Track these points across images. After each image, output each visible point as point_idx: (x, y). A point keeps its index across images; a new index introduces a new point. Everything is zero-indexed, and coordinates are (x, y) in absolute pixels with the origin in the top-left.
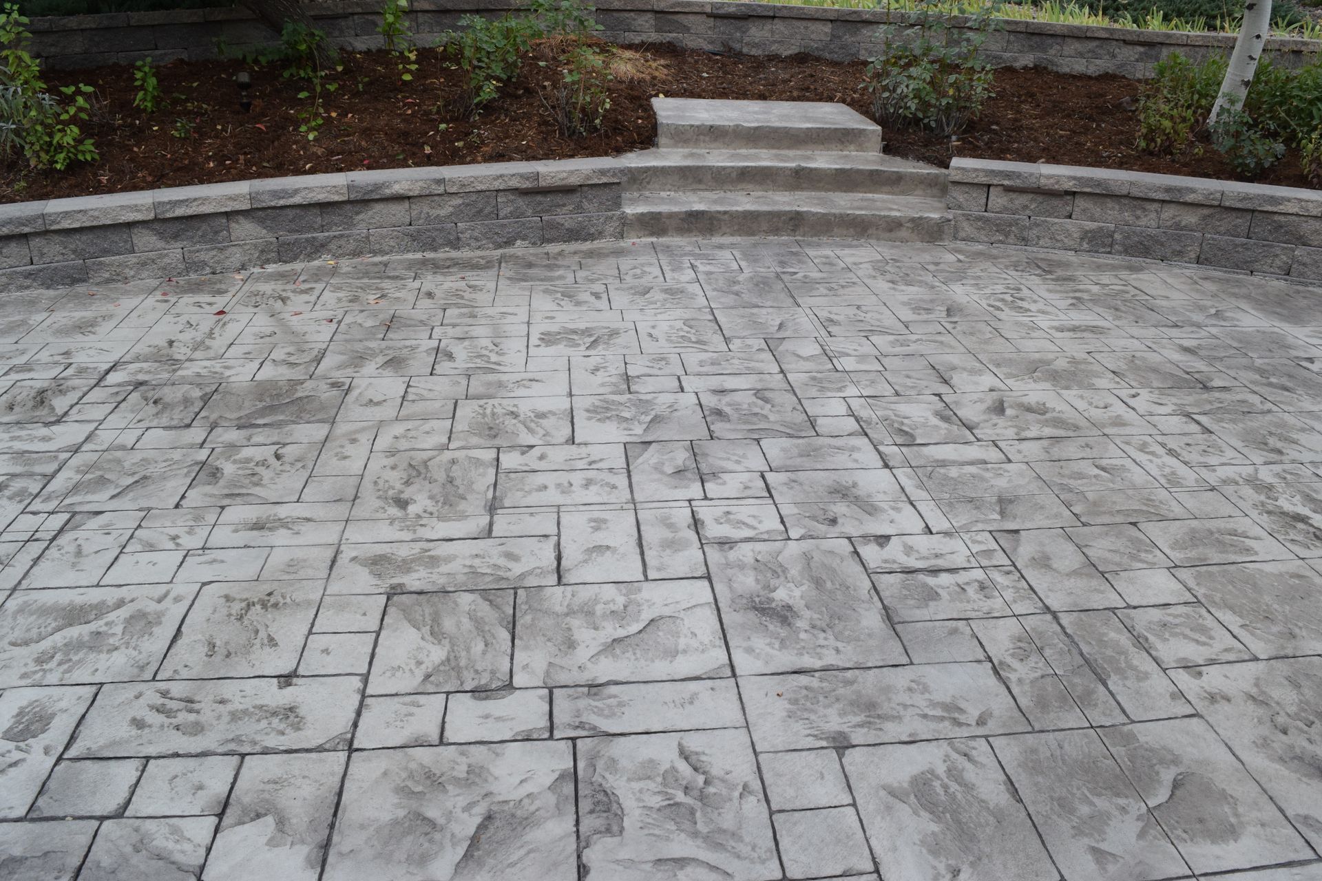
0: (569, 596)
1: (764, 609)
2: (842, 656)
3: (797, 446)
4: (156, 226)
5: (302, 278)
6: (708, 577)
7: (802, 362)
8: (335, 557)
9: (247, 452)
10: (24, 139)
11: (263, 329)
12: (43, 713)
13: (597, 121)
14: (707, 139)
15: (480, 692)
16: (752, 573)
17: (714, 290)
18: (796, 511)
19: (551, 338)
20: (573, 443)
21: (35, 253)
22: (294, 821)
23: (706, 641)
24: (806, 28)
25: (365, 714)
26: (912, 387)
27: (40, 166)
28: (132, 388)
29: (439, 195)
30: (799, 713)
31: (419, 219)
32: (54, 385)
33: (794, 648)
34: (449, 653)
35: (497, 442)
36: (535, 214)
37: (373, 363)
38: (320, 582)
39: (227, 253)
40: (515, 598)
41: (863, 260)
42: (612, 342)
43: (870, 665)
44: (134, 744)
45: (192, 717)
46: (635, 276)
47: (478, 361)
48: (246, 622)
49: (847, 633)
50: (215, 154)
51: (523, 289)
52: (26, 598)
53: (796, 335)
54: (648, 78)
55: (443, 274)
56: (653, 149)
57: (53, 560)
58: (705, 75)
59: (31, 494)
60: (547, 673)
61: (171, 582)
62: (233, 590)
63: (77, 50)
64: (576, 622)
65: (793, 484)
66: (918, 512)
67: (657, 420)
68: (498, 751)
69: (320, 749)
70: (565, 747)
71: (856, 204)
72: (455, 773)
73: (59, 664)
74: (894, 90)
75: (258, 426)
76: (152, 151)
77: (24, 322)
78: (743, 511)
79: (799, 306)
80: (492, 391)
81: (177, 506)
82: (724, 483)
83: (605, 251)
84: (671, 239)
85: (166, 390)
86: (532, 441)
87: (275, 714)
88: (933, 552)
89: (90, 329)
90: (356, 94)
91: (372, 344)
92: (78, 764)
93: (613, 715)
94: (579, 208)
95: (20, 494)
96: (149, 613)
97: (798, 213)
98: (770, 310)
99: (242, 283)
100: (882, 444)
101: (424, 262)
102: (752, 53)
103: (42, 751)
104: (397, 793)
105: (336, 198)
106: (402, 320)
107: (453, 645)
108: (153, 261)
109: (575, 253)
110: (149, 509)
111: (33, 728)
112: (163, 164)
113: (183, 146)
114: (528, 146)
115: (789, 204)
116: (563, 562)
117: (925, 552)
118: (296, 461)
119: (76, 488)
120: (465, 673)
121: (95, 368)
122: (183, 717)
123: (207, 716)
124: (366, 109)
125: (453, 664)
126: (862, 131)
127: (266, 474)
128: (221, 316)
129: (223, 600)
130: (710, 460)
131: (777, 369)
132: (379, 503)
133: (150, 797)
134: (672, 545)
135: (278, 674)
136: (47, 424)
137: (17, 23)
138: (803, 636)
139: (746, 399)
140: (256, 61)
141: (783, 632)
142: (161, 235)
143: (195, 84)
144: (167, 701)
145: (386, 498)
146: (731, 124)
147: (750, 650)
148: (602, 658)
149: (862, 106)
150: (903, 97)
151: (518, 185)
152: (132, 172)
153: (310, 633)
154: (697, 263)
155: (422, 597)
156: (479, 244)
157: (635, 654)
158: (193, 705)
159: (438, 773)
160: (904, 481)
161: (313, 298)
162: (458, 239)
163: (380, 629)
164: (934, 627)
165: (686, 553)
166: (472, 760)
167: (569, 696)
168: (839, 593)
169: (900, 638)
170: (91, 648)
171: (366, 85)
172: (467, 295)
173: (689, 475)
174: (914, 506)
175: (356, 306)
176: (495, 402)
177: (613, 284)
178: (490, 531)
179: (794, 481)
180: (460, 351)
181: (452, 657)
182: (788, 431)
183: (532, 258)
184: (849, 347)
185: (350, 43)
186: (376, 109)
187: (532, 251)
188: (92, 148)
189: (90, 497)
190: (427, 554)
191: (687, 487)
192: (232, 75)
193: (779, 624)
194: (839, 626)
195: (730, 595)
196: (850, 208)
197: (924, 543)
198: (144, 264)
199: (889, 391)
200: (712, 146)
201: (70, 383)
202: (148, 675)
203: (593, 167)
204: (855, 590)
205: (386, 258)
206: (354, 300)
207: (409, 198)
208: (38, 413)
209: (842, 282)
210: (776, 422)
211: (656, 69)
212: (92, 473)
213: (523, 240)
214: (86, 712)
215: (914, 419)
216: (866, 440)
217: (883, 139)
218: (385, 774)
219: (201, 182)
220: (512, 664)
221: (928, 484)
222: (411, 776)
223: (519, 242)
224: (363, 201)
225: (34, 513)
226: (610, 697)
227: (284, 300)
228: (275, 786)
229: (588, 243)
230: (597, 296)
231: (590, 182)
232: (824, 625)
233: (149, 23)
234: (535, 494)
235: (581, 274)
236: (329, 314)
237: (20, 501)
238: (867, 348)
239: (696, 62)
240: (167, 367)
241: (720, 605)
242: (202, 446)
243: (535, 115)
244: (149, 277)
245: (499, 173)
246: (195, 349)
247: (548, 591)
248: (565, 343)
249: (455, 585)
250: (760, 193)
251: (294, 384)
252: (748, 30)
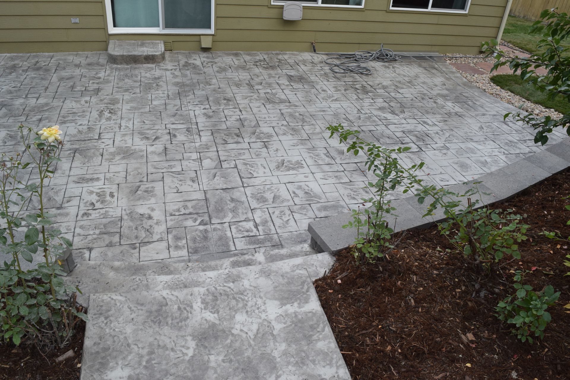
6: (238, 103)
7: (210, 156)
19: (299, 164)
20: (272, 126)
40: (269, 102)
42: (277, 164)
43: (213, 94)
47: (316, 153)
49: (215, 97)
66: (195, 114)
67: (254, 133)
78: (231, 113)
79: (204, 191)
80: (303, 143)
82: (235, 118)
88: (196, 107)
98: (218, 187)
100: (196, 128)
116: (264, 106)
134: (245, 108)
139: (230, 140)
178: (280, 110)
182: (219, 130)
184: (192, 164)
199: (186, 146)
210: (222, 133)
215: (184, 135)
216: (199, 129)
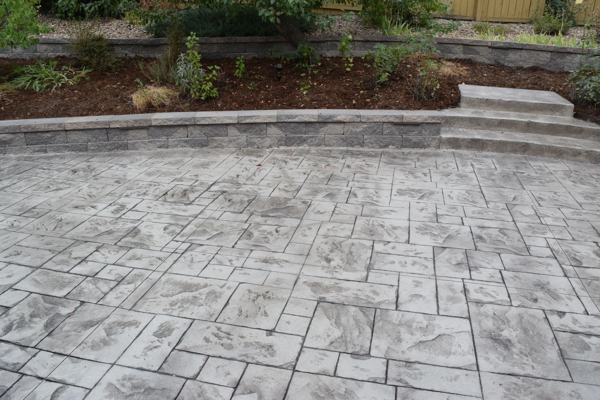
0: (401, 316)
1: (497, 339)
2: (535, 371)
3: (519, 259)
4: (238, 126)
5: (294, 154)
6: (469, 319)
7: (524, 217)
8: (297, 280)
9: (264, 228)
10: (191, 86)
11: (276, 174)
12: (170, 327)
13: (433, 94)
14: (484, 105)
15: (355, 355)
16: (492, 320)
17: (482, 177)
18: (516, 292)
19: (402, 192)
20: (409, 243)
21: (190, 133)
22: (266, 398)
23: (466, 350)
24: (538, 55)
25: (302, 354)
26: (582, 237)
27: (195, 98)
28: (220, 193)
29: (357, 122)
30: (510, 396)
31: (347, 132)
32: (190, 188)
33: (510, 362)
34: (342, 333)
35: (374, 238)
36: (400, 134)
37: (321, 195)
38: (289, 290)
39: (265, 140)
40: (375, 313)
41: (558, 169)
42: (430, 197)
43: (550, 378)
44: (204, 349)
45: (229, 341)
46: (444, 167)
47: (368, 199)
48: (256, 303)
49: (539, 359)
50: (264, 98)
51: (391, 168)
52: (169, 277)
53: (522, 204)
54: (458, 75)
55: (356, 158)
56: (457, 108)
57: (182, 262)
58: (485, 75)
59: (176, 233)
60: (387, 352)
61: (227, 280)
62: (253, 288)
63: (215, 51)
64: (403, 330)
65: (516, 278)
66: (582, 302)
67: (449, 237)
68: (360, 385)
69: (280, 367)
70: (392, 389)
71: (557, 141)
72: (339, 391)
73: (179, 308)
74: (583, 87)
75: (270, 216)
76: (239, 94)
77: (182, 161)
78: (490, 288)
79: (524, 189)
80: (373, 214)
81: (233, 247)
82: (481, 273)
83: (430, 154)
84: (462, 151)
85: (234, 196)
86: (389, 240)
87: (263, 347)
88: (588, 324)
89: (206, 166)
90: (325, 76)
91: (322, 186)
92: (181, 353)
93: (416, 378)
94: (420, 133)
95: (173, 232)
96: (216, 292)
97: (527, 144)
98: (510, 190)
99: (269, 153)
100: (564, 264)
101: (347, 152)
102: (509, 66)
103: (167, 344)
104: (312, 395)
105: (313, 120)
106: (336, 177)
107: (345, 330)
108: (235, 140)
109: (416, 153)
110: (222, 247)
111: (165, 333)
112: (243, 100)
113: (252, 93)
114: (399, 103)
115: (523, 139)
116: (399, 300)
117: (584, 324)
118: (285, 234)
119: (194, 233)
120: (349, 344)
121: (207, 183)
122: (225, 341)
123: (235, 342)
124: (329, 82)
125: (344, 339)
126: (563, 107)
127: (271, 238)
128: (259, 167)
129: (247, 292)
130: (475, 260)
131: (511, 220)
132: (318, 259)
133: (207, 374)
134: (452, 299)
135: (267, 329)
136: (186, 204)
137: (194, 40)
138: (515, 356)
139: (495, 232)
140: (285, 59)
141: (505, 353)
142: (239, 130)
143: (259, 68)
144: (219, 332)
145: (321, 257)
146: (497, 99)
147: (487, 359)
148: (414, 349)
149: (564, 94)
150: (587, 91)
151: (393, 121)
152: (230, 103)
153: (282, 313)
154: (474, 163)
155: (333, 305)
156: (373, 145)
157: (429, 350)
158: (230, 336)
159: (332, 389)
160: (575, 285)
161: (298, 163)
162: (364, 142)
163: (313, 317)
164: (587, 365)
165: (459, 305)
166: (347, 387)
167: (396, 365)
168: (536, 337)
169: (567, 367)
170: (192, 303)
171: (330, 72)
172: (365, 168)
173: (463, 266)
174: (579, 299)
175: (316, 168)
176: (374, 219)
177: (433, 170)
178: (367, 279)
179: (516, 277)
180: (360, 194)
181: (344, 336)
182: (515, 251)
183: (396, 154)
184: (549, 213)
185: (325, 54)
186: (333, 83)
187: (396, 151)
188: (216, 92)
189: (199, 238)
190: (337, 285)
191: (462, 272)
192: (275, 65)
193: (503, 348)
194: (535, 355)
195: (479, 329)
196: (554, 144)
197: (583, 319)
198: (231, 141)
199: (569, 237)
200: (486, 108)
201: (196, 188)
202: (213, 320)
203: (429, 115)
204: (545, 338)
205: (331, 148)
206: (316, 165)
207: (344, 122)
208: (182, 199)
209: (547, 179)
210: (509, 246)
211: (462, 71)
212: (201, 228)
213: (393, 145)
214: (187, 330)
215: (582, 254)
216: (556, 261)
217: (574, 111)
218: (308, 385)
219: (258, 109)
220: (371, 344)
221: (588, 288)
222: (319, 388)
223: (390, 146)
224: (324, 122)
225: (177, 241)
226: (416, 369)
227: (286, 162)
228: (260, 380)
229: (423, 149)
230: (425, 175)
231: (426, 122)
232: (527, 353)
233: (244, 41)
234: (389, 265)
235: (418, 164)
236: (304, 171)
237: (172, 235)
238: (559, 214)
239: (482, 68)
240: (235, 186)
241: (474, 333)
242: (246, 222)
243: (404, 89)
244: (232, 147)
245: (385, 114)
246: (248, 180)
247: (391, 312)
248: (408, 195)
249: (348, 302)
250: (508, 133)
251: (287, 200)
252: (508, 54)
